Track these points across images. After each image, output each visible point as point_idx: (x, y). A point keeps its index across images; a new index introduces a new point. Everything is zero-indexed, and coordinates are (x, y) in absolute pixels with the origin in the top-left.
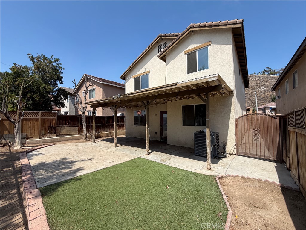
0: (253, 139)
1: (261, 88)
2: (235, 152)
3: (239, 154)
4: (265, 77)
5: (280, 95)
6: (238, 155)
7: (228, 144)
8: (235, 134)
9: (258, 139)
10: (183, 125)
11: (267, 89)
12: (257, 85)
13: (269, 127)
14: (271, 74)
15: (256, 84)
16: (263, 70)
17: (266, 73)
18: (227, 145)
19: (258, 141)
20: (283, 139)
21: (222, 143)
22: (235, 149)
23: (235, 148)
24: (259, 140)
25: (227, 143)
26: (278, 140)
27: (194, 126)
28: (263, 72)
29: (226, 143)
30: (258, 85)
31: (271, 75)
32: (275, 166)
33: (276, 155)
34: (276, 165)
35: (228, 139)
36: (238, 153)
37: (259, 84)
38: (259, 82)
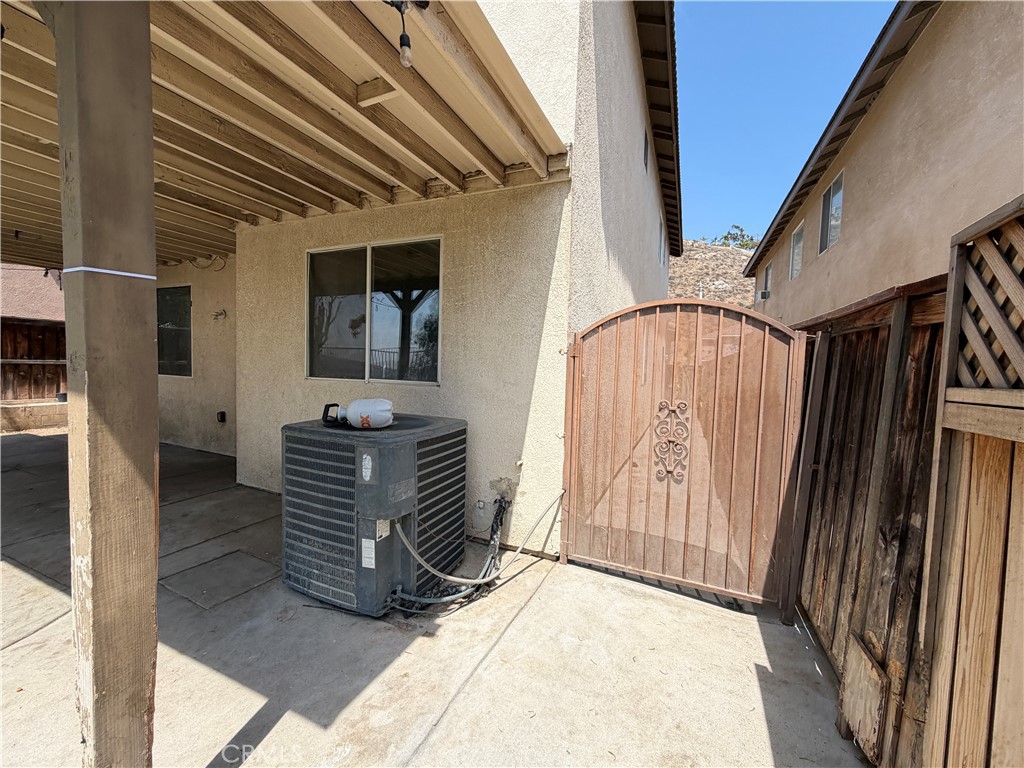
0: (655, 469)
1: (716, 283)
2: (554, 547)
3: (573, 556)
4: (729, 252)
5: (769, 290)
6: (570, 562)
7: (523, 493)
8: (561, 433)
9: (679, 469)
10: (312, 374)
11: (729, 287)
12: (707, 274)
13: (743, 391)
14: (742, 246)
15: (706, 270)
16: (725, 234)
17: (731, 242)
18: (518, 498)
19: (678, 482)
20: (815, 473)
21: (493, 485)
22: (558, 526)
23: (559, 518)
24: (685, 473)
25: (520, 489)
26: (786, 475)
27: (364, 378)
28: (726, 238)
29: (513, 486)
30: (710, 273)
31: (743, 250)
32: (758, 666)
33: (766, 570)
34: (766, 663)
35: (525, 459)
36: (571, 549)
37: (713, 270)
38: (712, 264)
